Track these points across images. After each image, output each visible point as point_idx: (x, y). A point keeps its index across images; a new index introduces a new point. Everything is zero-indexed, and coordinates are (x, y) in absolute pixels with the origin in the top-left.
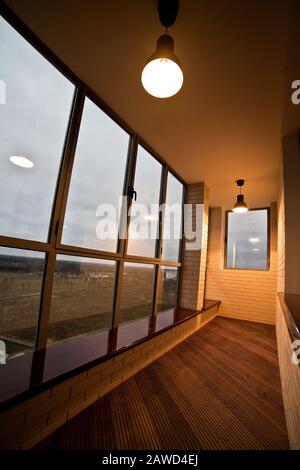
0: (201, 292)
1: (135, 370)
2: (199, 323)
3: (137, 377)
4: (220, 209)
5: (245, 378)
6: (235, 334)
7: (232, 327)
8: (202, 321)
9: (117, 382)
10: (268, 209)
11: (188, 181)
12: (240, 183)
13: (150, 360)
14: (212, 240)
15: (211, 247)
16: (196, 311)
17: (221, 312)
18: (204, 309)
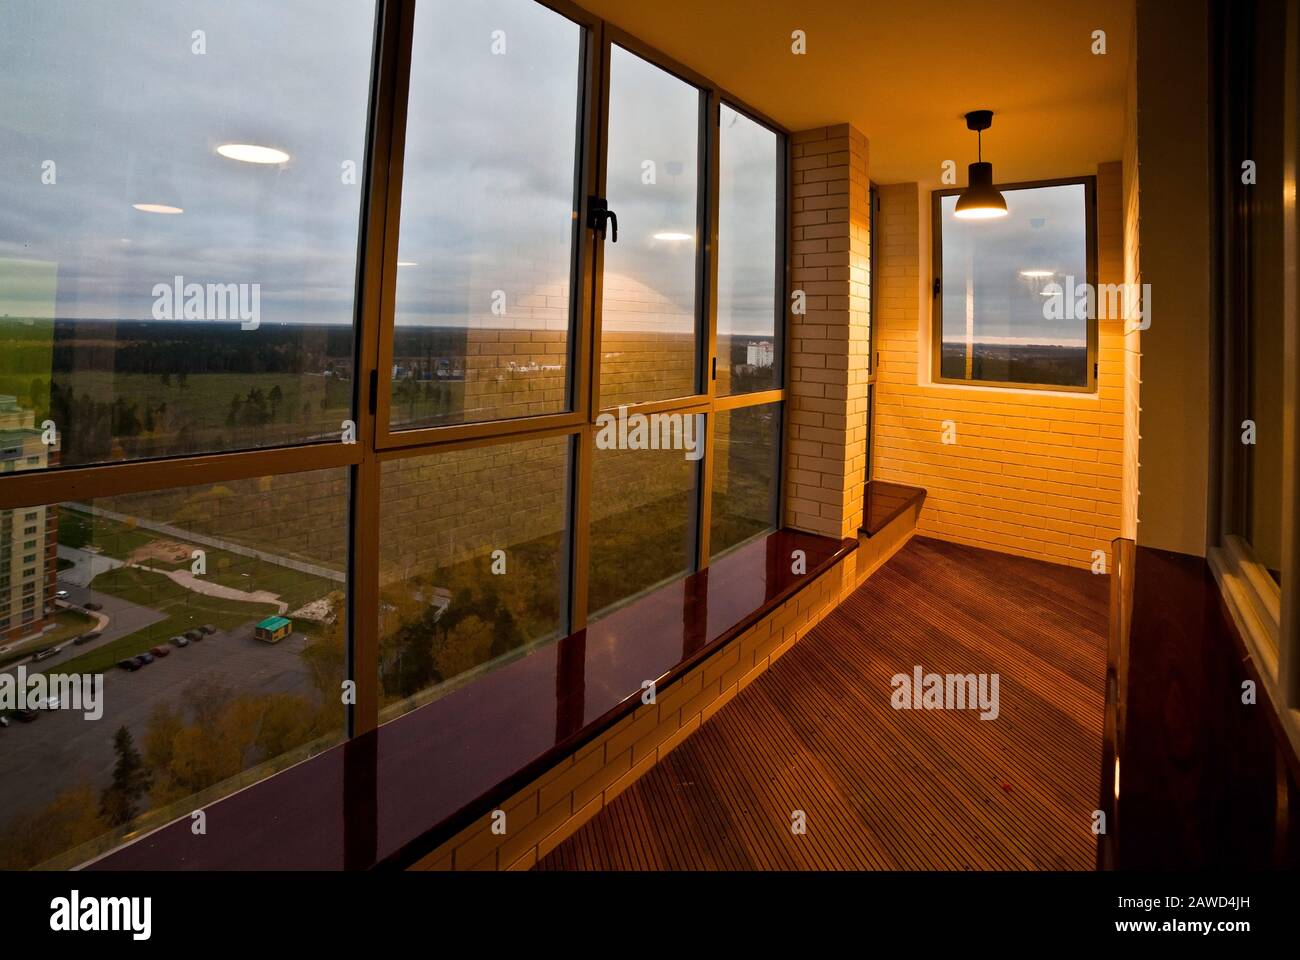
0: (854, 450)
1: (644, 764)
2: (851, 575)
3: (649, 785)
4: (910, 189)
5: (998, 797)
6: (975, 614)
7: (963, 584)
8: (860, 567)
9: (590, 808)
10: (1090, 183)
11: (790, 122)
12: (979, 120)
13: (692, 725)
14: (888, 292)
15: (886, 312)
16: (837, 543)
17: (929, 524)
18: (865, 531)
